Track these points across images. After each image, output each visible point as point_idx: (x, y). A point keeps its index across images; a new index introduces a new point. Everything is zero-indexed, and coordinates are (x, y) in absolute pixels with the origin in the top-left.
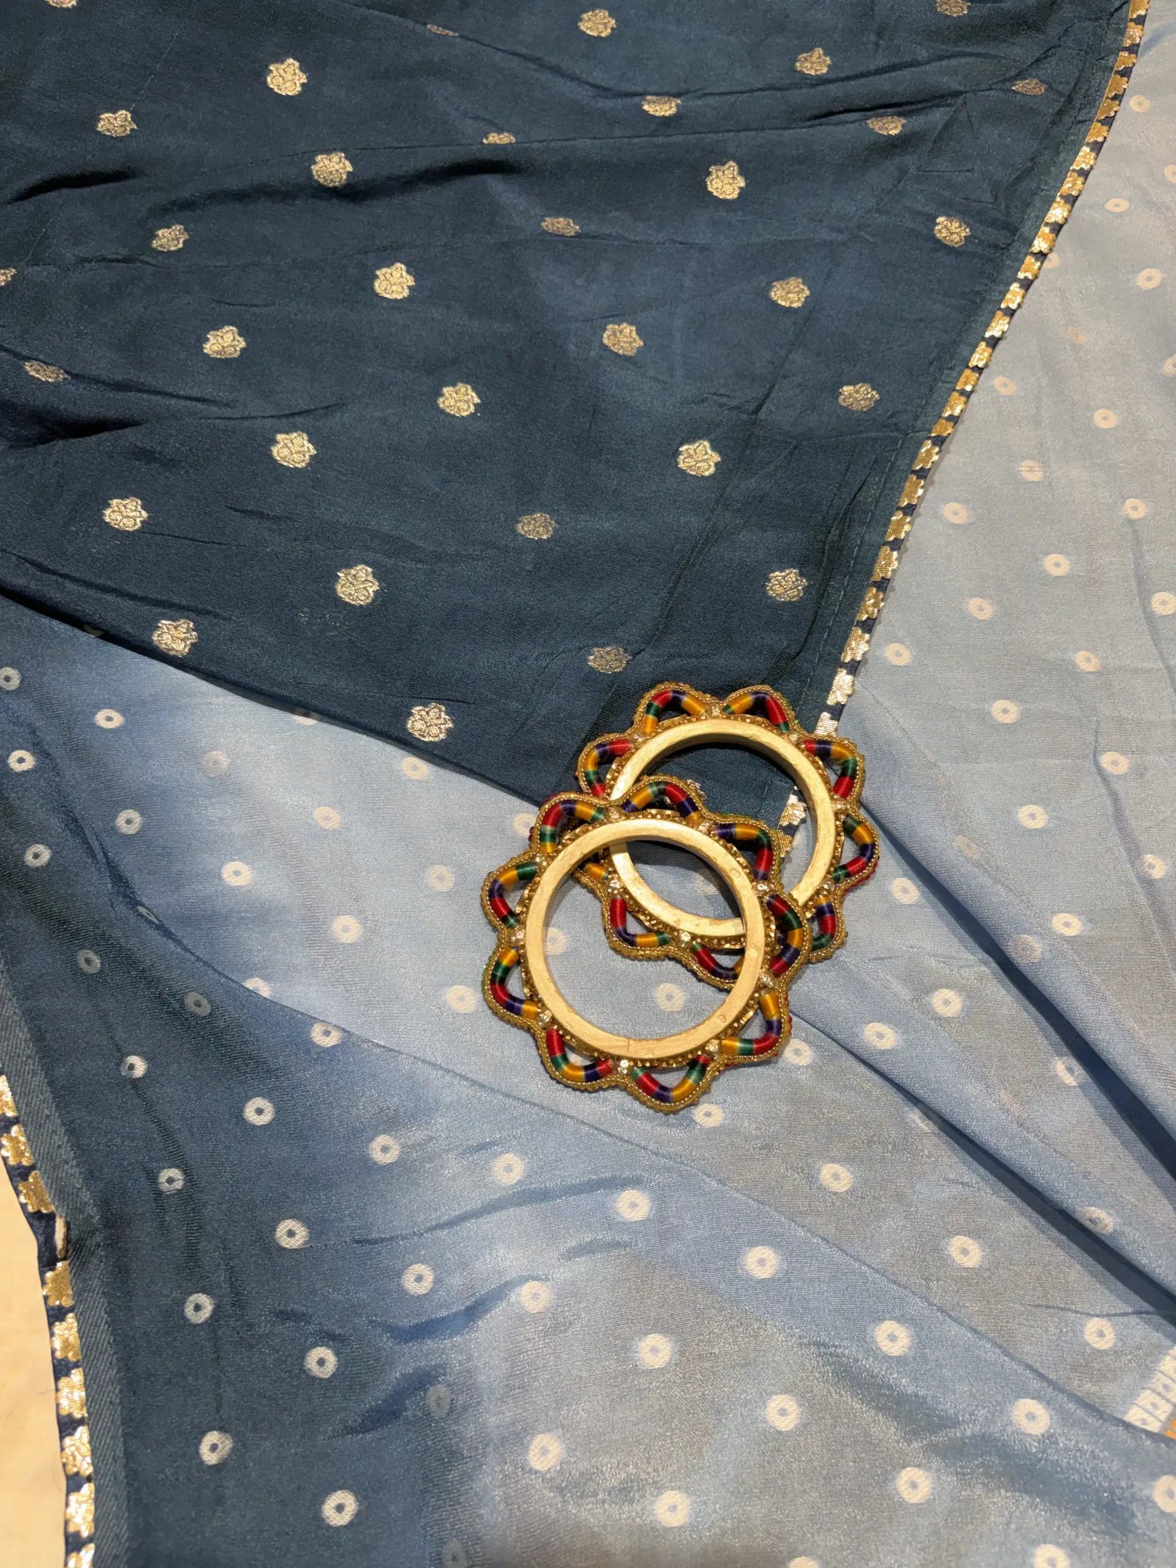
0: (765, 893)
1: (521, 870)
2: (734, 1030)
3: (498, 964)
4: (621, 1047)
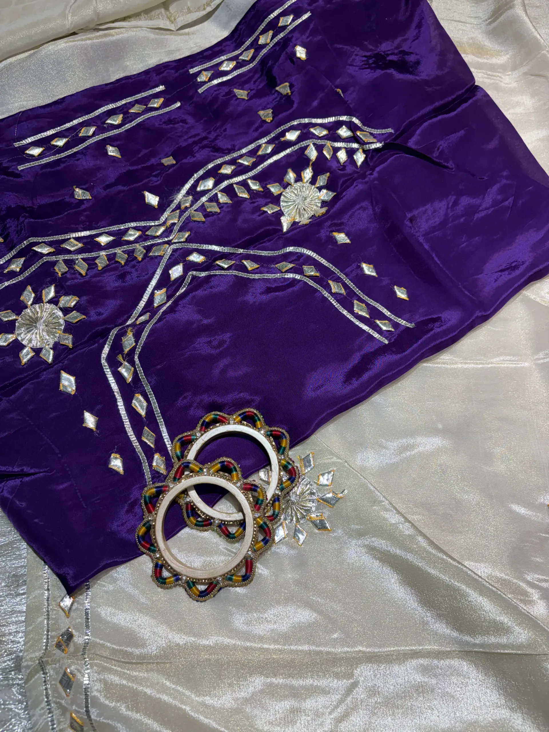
0: (214, 522)
1: (282, 448)
4: (204, 438)
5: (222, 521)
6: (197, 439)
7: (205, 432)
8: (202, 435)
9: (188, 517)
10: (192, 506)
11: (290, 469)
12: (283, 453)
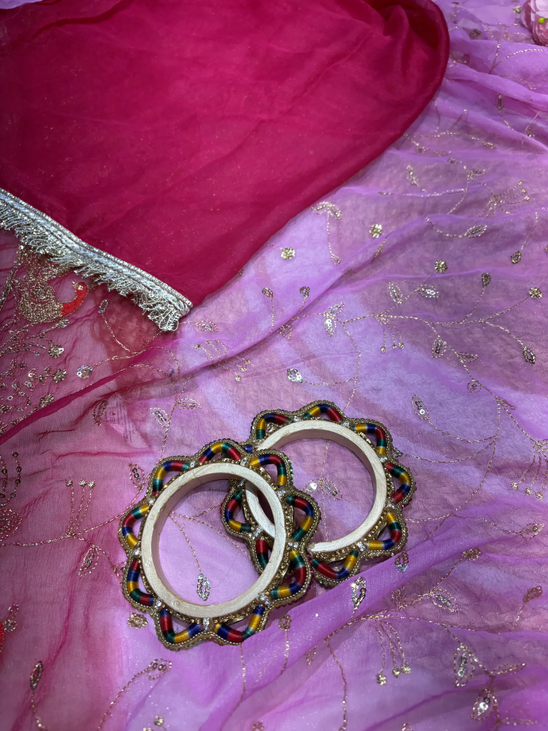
3: (285, 473)
5: (167, 606)
6: (188, 470)
7: (203, 464)
8: (196, 466)
9: (129, 579)
11: (300, 569)
12: (299, 540)
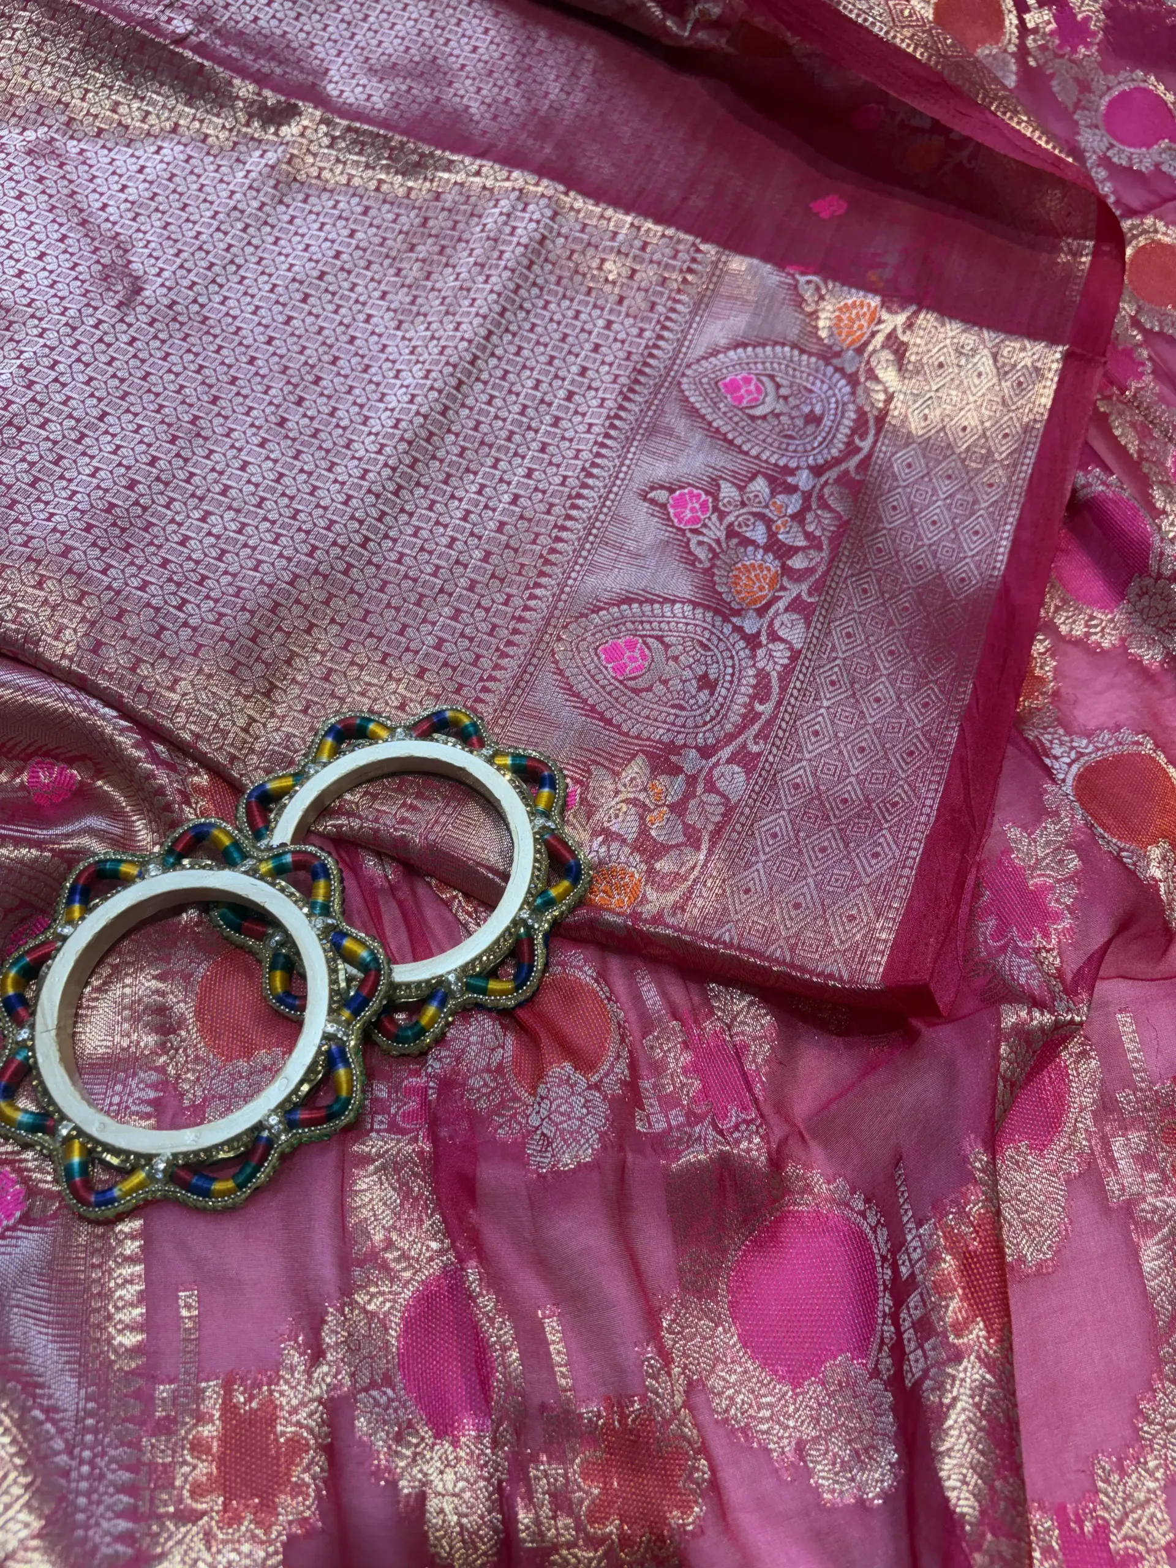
2: (94, 1150)
4: (46, 1025)
5: (281, 1106)
9: (207, 1193)
10: (186, 1166)
